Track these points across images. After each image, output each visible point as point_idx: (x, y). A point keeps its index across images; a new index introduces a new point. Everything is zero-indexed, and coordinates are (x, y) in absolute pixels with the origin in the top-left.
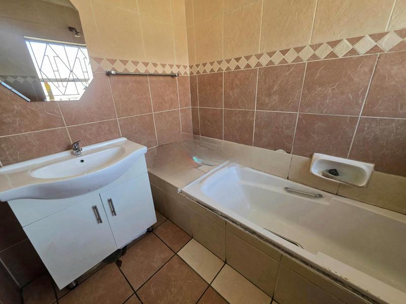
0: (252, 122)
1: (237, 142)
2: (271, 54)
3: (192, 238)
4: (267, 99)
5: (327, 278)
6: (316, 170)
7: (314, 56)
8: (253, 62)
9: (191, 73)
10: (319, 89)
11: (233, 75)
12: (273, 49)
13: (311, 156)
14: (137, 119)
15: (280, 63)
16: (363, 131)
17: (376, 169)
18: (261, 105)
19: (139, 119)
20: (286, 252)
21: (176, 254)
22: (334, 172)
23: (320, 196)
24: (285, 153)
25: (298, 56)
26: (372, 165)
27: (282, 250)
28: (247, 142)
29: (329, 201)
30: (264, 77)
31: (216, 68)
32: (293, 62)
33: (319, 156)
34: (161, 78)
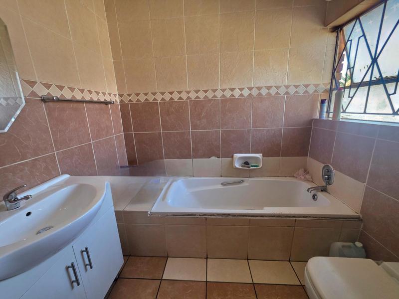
0: (189, 140)
1: (178, 158)
2: (197, 92)
3: (168, 257)
4: (198, 122)
5: (274, 218)
6: (237, 165)
7: (223, 96)
8: (184, 96)
9: (121, 101)
10: (229, 115)
11: (168, 105)
12: (198, 89)
13: (232, 157)
14: (76, 150)
15: (204, 98)
16: (254, 136)
17: (263, 156)
18: (195, 127)
19: (78, 150)
20: (252, 216)
21: (162, 280)
22: (246, 163)
23: (243, 181)
24: (217, 158)
25: (214, 95)
26: (261, 155)
27: (249, 216)
28: (188, 156)
29: (248, 182)
30: (194, 107)
31: (151, 98)
32: (212, 98)
33: (237, 156)
34: (97, 105)
